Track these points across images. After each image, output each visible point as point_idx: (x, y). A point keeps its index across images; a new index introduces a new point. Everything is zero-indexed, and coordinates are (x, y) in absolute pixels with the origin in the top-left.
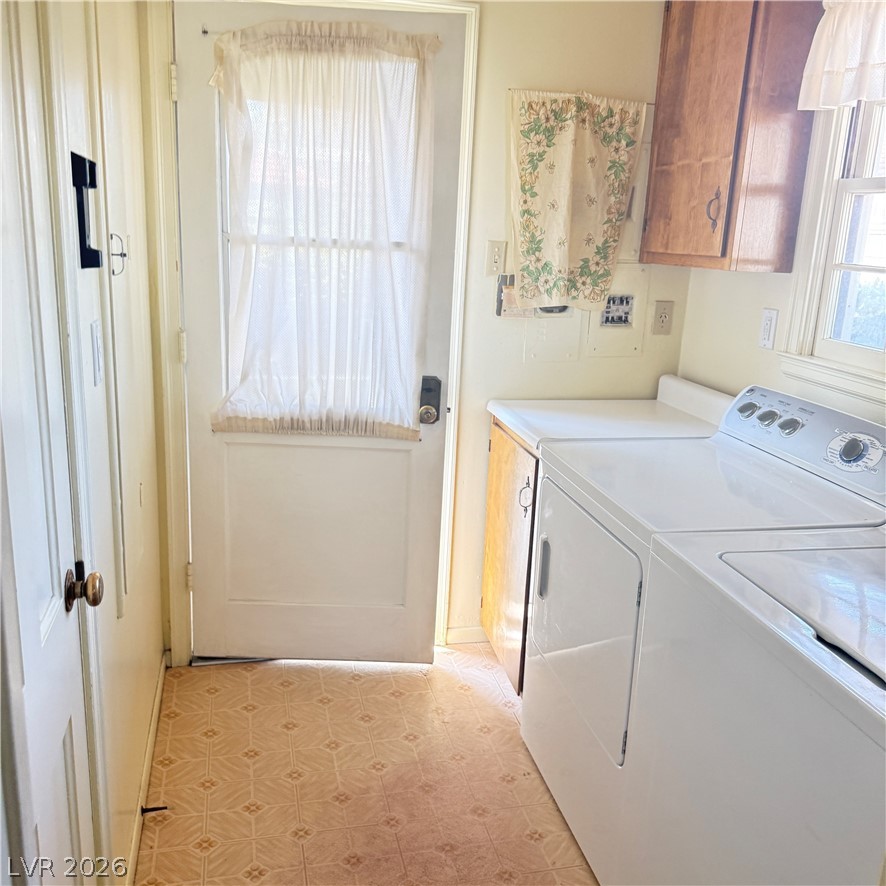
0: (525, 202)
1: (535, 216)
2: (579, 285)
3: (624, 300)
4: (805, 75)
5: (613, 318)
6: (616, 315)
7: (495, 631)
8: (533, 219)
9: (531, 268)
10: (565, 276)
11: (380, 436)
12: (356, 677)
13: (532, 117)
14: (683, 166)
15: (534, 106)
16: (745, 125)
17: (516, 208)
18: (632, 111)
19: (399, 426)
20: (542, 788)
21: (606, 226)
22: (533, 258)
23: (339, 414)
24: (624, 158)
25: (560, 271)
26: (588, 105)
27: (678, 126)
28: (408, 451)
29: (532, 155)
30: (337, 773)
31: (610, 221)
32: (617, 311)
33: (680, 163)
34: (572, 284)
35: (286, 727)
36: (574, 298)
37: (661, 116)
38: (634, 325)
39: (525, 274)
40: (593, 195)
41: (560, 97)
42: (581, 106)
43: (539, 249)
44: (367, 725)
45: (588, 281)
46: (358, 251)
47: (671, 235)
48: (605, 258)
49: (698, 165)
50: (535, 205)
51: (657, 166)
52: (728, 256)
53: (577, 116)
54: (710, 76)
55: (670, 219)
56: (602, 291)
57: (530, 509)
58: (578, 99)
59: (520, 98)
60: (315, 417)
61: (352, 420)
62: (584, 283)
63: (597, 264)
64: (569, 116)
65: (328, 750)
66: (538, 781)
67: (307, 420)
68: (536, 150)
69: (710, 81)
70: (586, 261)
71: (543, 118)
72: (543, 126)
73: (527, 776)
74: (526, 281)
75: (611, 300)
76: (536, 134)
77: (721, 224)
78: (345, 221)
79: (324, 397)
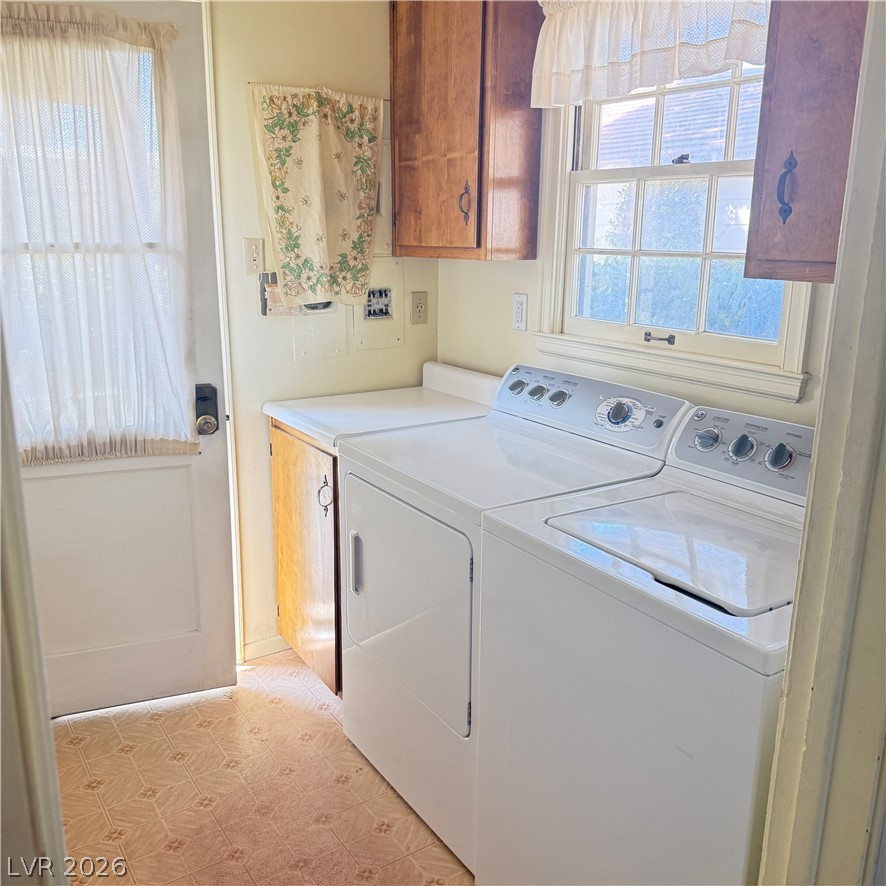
0: (278, 198)
1: (289, 211)
2: (340, 280)
3: (383, 293)
4: (534, 75)
5: (374, 311)
6: (377, 307)
7: (299, 636)
8: (287, 215)
9: (292, 265)
10: (327, 272)
11: (153, 454)
12: (155, 716)
13: (275, 111)
14: (428, 161)
15: (275, 101)
16: (487, 122)
17: (270, 205)
18: (370, 107)
19: (175, 441)
20: (378, 779)
21: (359, 221)
22: (293, 255)
23: (103, 435)
24: (368, 154)
25: (322, 267)
26: (329, 101)
27: (418, 122)
28: (188, 466)
29: (278, 150)
30: (163, 821)
31: (361, 216)
32: (378, 303)
33: (424, 159)
34: (333, 280)
35: (89, 786)
36: (337, 293)
37: (399, 113)
38: (394, 316)
39: (287, 272)
40: (343, 190)
41: (301, 92)
42: (322, 101)
43: (297, 246)
44: (181, 763)
45: (349, 276)
46: (106, 255)
47: (423, 229)
48: (362, 252)
49: (443, 161)
50: (288, 201)
51: (400, 161)
52: (483, 246)
53: (319, 111)
54: (446, 76)
55: (420, 213)
56: (362, 285)
57: (331, 508)
58: (318, 94)
59: (261, 92)
60: (73, 442)
61: (118, 440)
62: (344, 278)
63: (355, 259)
64: (310, 111)
65: (145, 799)
66: (372, 774)
67: (64, 447)
68: (283, 145)
69: (446, 79)
70: (344, 256)
71: (285, 112)
72: (286, 121)
73: (360, 772)
74: (289, 278)
75: (372, 293)
76: (281, 128)
77: (473, 216)
78: (87, 222)
79: (82, 418)
